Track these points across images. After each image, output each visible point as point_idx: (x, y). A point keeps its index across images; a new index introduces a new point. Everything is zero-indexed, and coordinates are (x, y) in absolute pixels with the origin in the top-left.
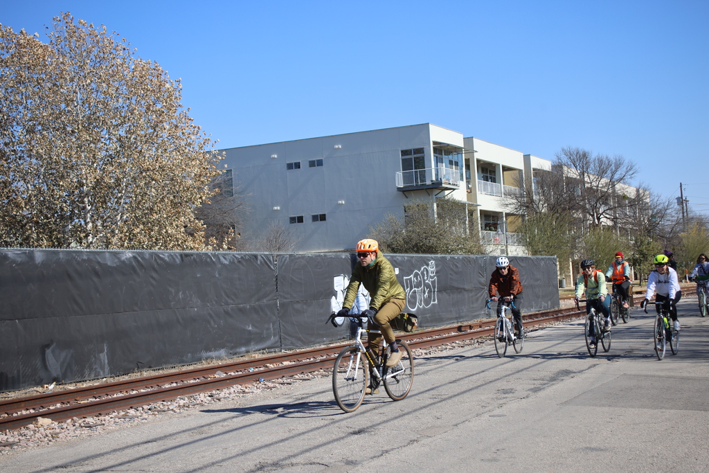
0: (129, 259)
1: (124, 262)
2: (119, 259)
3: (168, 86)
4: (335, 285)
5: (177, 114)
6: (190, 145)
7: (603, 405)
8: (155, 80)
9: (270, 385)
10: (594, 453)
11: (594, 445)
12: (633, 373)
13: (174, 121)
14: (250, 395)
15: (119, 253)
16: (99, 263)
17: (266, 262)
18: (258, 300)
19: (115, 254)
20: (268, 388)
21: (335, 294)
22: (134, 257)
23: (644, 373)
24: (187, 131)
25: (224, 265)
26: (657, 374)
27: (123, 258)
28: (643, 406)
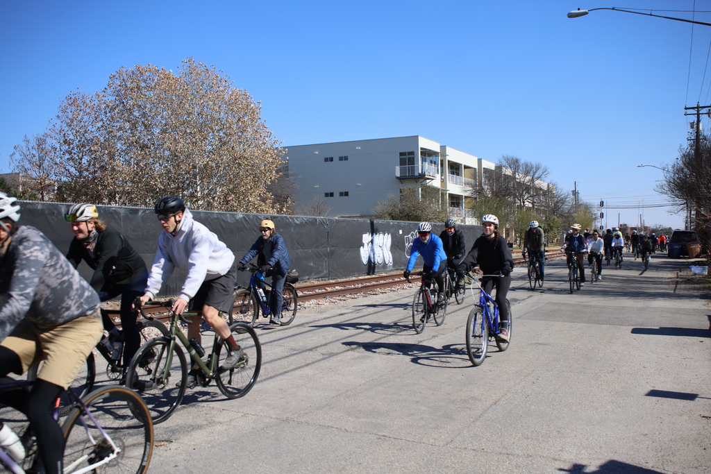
0: (241, 218)
1: (238, 220)
2: (235, 218)
3: (252, 105)
4: (363, 239)
5: (257, 124)
6: (264, 144)
7: (541, 320)
8: (244, 102)
9: (333, 300)
10: (541, 346)
11: (540, 342)
12: (555, 301)
13: (255, 128)
14: (323, 306)
15: (235, 214)
16: (223, 220)
17: (322, 223)
18: (317, 247)
19: (233, 215)
20: (332, 302)
21: (363, 245)
22: (244, 217)
23: (562, 302)
24: (263, 135)
25: (297, 224)
26: (569, 302)
27: (237, 218)
28: (564, 321)
